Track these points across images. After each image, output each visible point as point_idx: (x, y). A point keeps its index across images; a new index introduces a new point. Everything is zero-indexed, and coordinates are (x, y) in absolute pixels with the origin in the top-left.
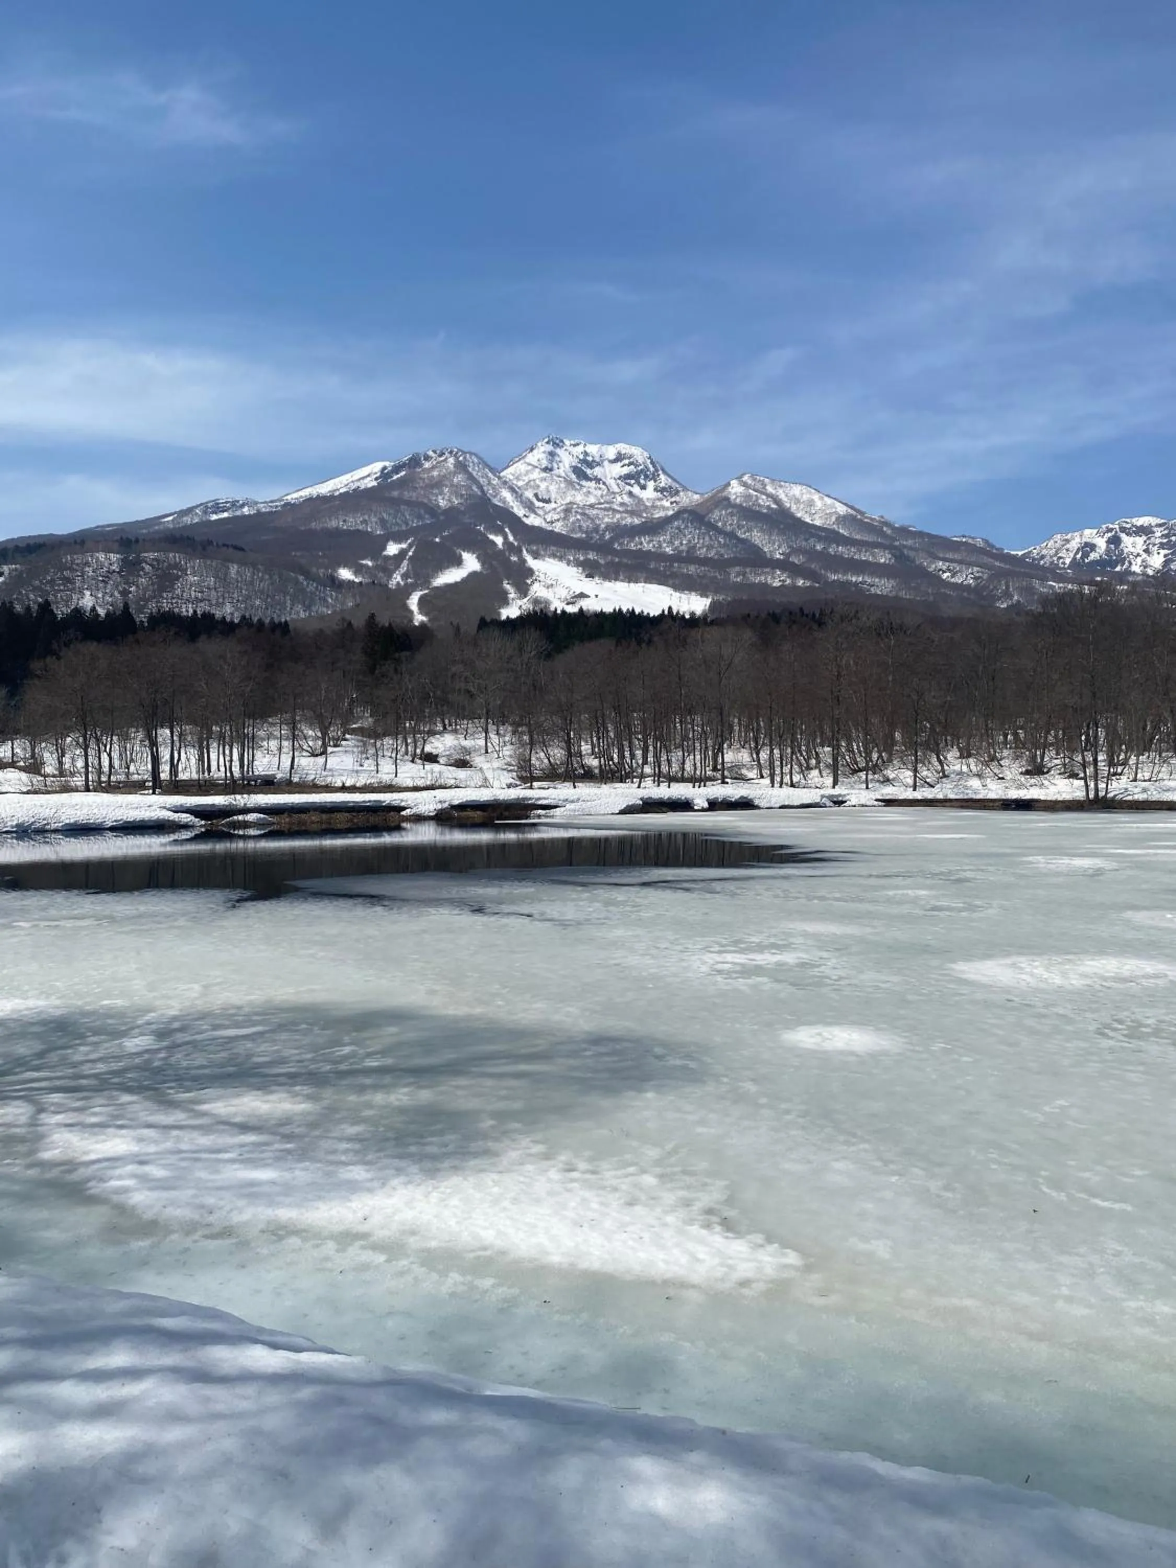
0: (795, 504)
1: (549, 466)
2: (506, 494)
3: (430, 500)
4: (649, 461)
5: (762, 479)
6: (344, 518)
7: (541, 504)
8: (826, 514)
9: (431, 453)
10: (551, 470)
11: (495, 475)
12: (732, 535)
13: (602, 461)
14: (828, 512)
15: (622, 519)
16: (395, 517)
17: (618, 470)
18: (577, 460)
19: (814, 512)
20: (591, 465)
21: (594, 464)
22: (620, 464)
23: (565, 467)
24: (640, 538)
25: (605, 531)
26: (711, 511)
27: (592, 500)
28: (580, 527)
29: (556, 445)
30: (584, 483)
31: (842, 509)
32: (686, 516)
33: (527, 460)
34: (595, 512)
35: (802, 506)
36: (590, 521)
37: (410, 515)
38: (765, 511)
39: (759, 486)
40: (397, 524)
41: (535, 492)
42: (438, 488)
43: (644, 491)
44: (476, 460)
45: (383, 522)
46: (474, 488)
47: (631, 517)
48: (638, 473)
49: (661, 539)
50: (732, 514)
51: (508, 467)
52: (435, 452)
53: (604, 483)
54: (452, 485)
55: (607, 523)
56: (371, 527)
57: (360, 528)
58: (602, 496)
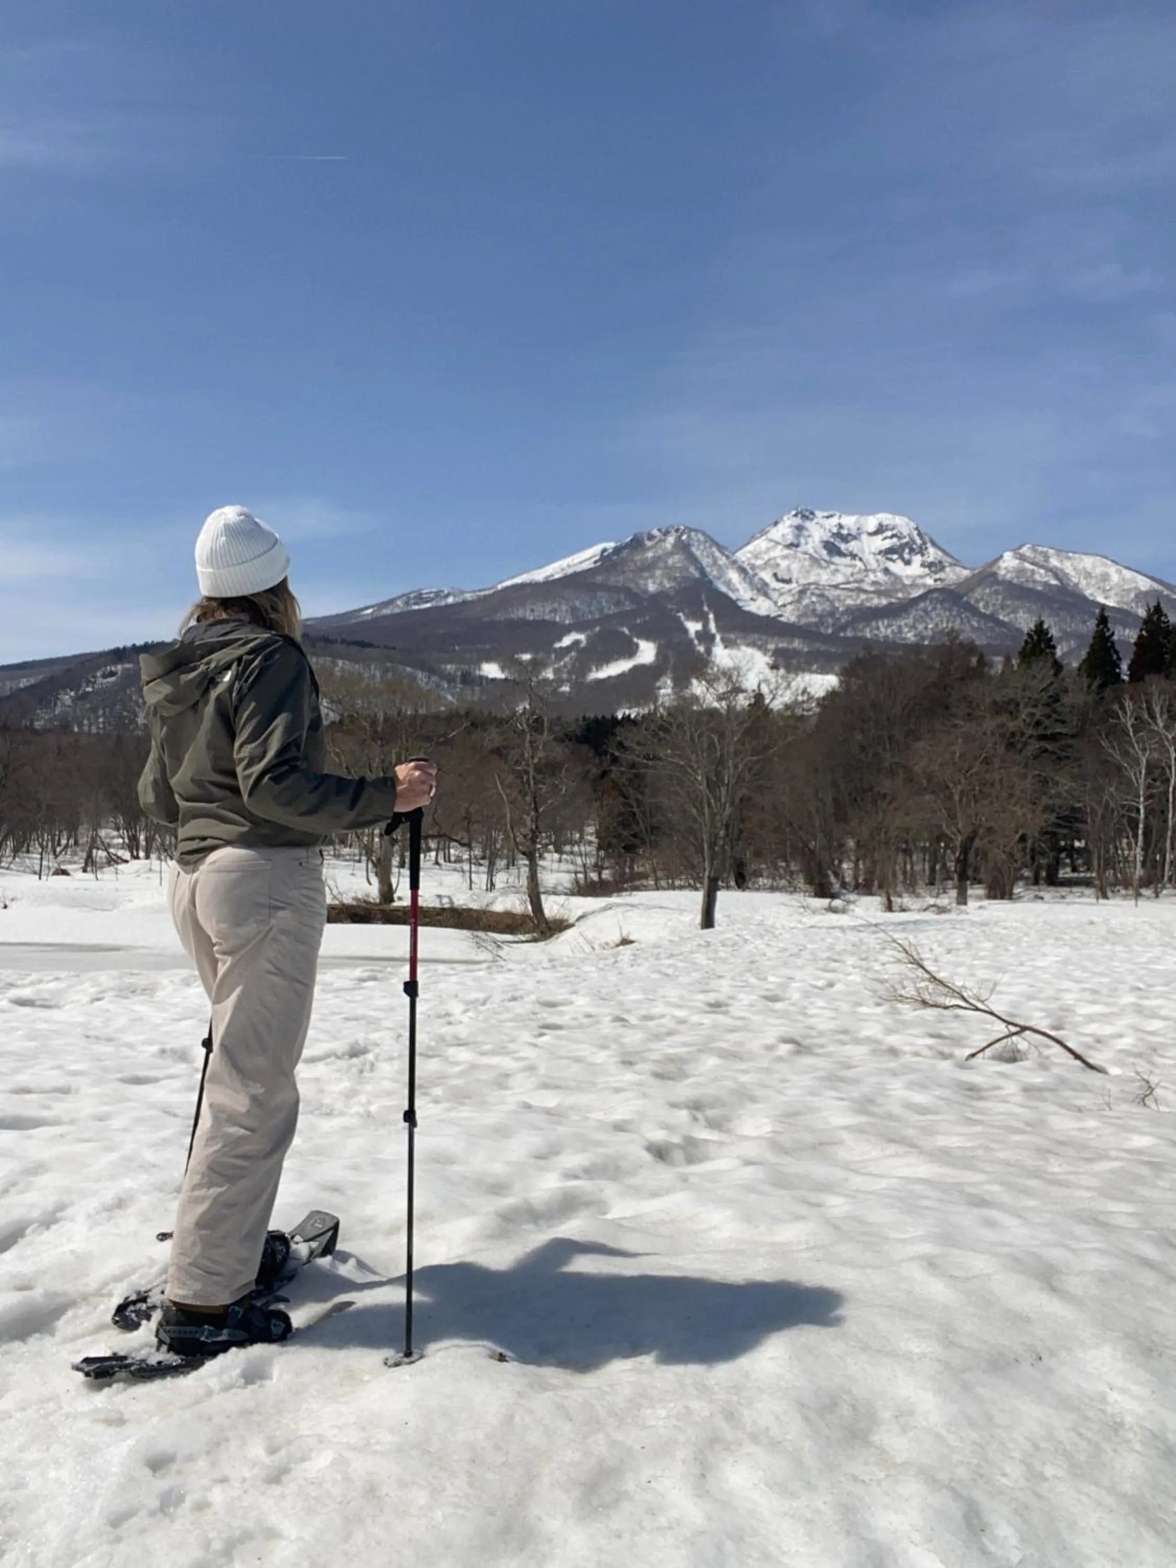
0: (1085, 578)
1: (796, 542)
2: (734, 576)
3: (637, 584)
4: (915, 533)
5: (1045, 549)
6: (532, 607)
7: (780, 585)
8: (1124, 590)
9: (655, 532)
10: (797, 546)
11: (723, 554)
12: (992, 618)
13: (860, 534)
14: (1126, 587)
15: (869, 600)
16: (589, 605)
17: (880, 543)
18: (830, 534)
19: (1108, 588)
20: (845, 539)
21: (849, 538)
22: (880, 537)
23: (814, 542)
24: (877, 622)
25: (842, 614)
26: (972, 590)
27: (839, 579)
28: (814, 610)
29: (804, 517)
30: (837, 559)
31: (1144, 584)
32: (935, 595)
33: (770, 536)
34: (837, 592)
35: (1093, 581)
36: (828, 603)
37: (607, 602)
38: (1040, 588)
39: (1040, 559)
40: (590, 612)
41: (774, 571)
42: (649, 571)
43: (908, 567)
44: (702, 538)
45: (574, 610)
46: (692, 570)
47: (879, 597)
48: (903, 547)
49: (903, 623)
50: (997, 593)
51: (748, 544)
52: (659, 530)
53: (861, 559)
54: (666, 567)
55: (848, 606)
56: (560, 617)
57: (547, 617)
58: (852, 574)
